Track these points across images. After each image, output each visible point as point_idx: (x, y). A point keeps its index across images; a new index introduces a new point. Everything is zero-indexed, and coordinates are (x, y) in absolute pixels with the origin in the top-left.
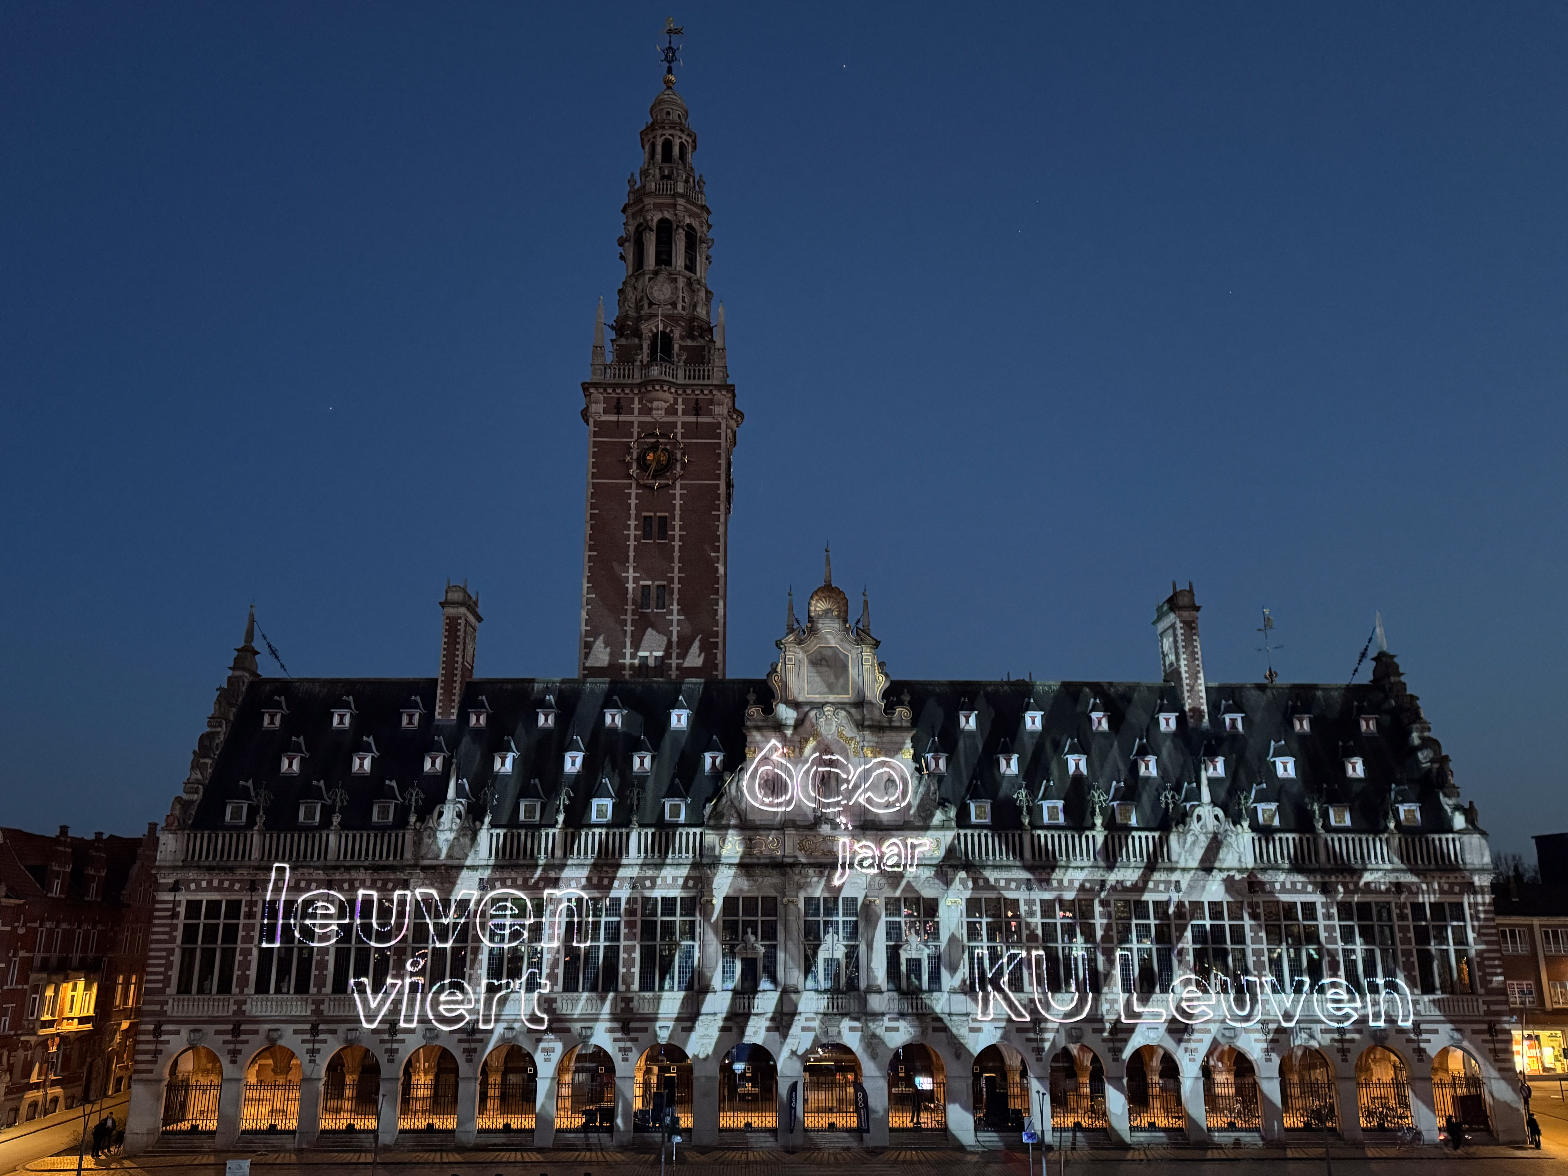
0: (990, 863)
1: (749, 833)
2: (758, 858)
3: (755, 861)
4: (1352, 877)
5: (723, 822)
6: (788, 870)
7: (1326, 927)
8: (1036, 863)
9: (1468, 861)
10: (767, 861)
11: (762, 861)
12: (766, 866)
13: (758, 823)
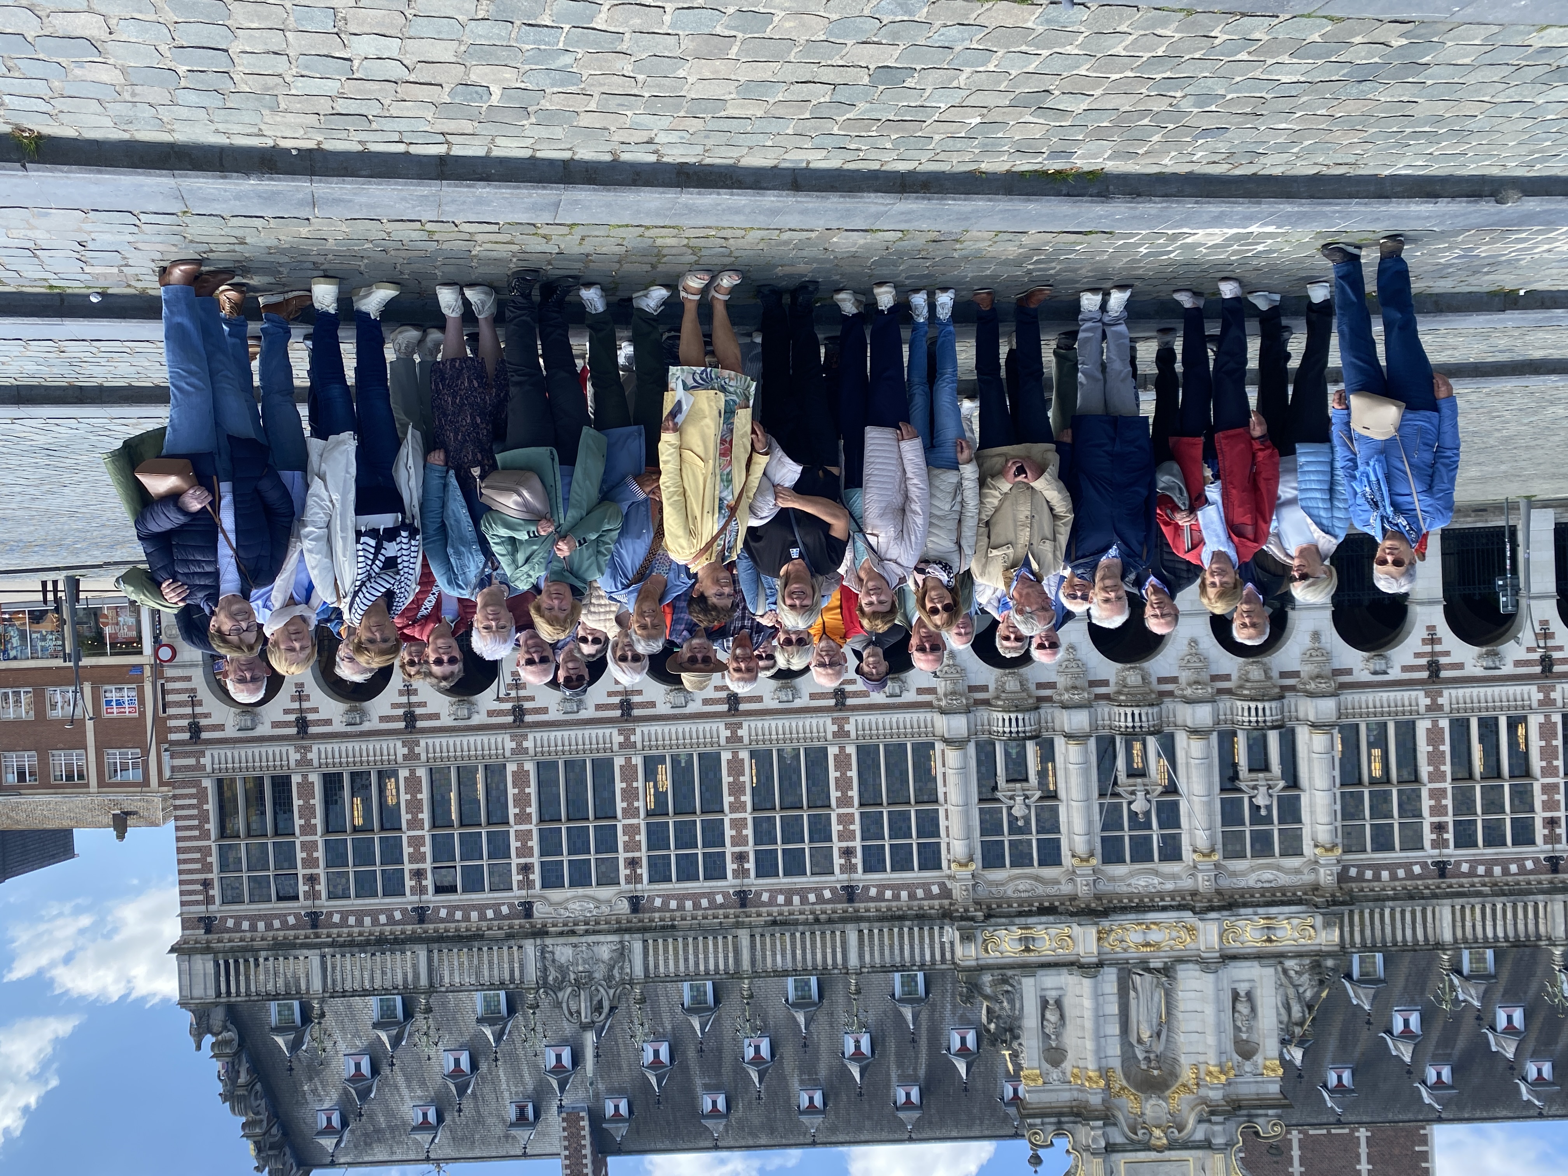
0: (908, 923)
1: (1270, 947)
2: (1256, 914)
3: (1261, 910)
4: (382, 933)
5: (1307, 961)
6: (1216, 903)
7: (423, 859)
8: (840, 926)
9: (210, 965)
10: (1243, 911)
11: (1250, 910)
12: (1245, 905)
13: (1256, 963)
